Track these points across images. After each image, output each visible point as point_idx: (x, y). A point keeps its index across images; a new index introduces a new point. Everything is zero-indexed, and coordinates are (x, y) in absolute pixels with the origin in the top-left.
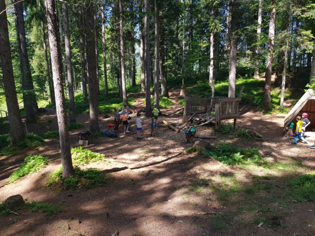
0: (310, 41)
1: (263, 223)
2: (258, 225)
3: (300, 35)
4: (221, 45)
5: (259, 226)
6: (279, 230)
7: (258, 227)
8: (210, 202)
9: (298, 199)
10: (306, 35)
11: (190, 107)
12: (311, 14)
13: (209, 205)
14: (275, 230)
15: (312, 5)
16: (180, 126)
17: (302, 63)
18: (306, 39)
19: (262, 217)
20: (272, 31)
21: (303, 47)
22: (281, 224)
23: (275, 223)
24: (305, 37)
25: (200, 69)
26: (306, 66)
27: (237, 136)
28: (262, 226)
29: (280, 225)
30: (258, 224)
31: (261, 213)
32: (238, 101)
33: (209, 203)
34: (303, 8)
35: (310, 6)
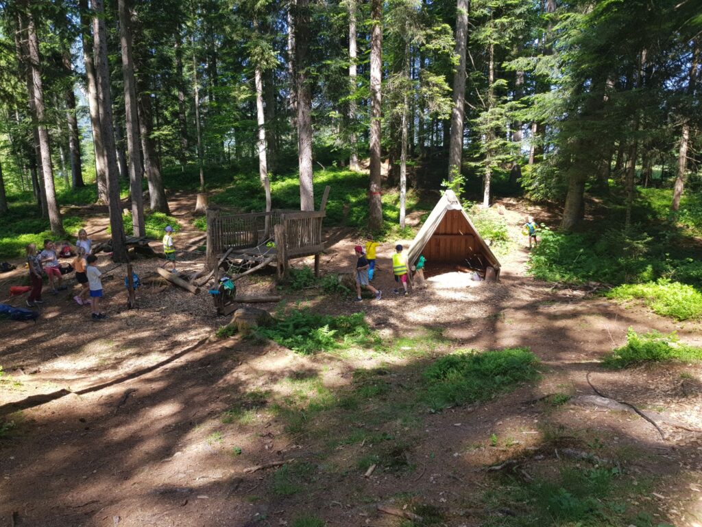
0: (444, 96)
1: (374, 466)
2: (366, 471)
3: (427, 84)
4: (281, 97)
5: (367, 474)
6: (405, 474)
7: (366, 477)
8: (269, 441)
9: (436, 407)
10: (436, 85)
11: (220, 234)
12: (442, 44)
13: (267, 447)
14: (398, 477)
15: (443, 25)
16: (199, 280)
17: (435, 139)
18: (437, 92)
19: (372, 454)
20: (375, 72)
21: (433, 107)
22: (409, 463)
23: (397, 462)
24: (436, 89)
25: (238, 149)
26: (442, 145)
27: (321, 291)
28: (372, 473)
29: (406, 464)
31: (371, 446)
32: (319, 218)
33: (268, 444)
34: (429, 31)
35: (439, 28)
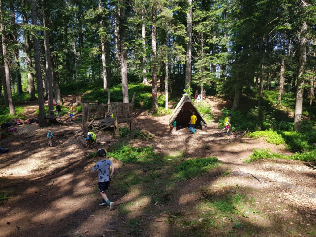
1: (158, 201)
3: (175, 49)
7: (155, 205)
9: (181, 179)
14: (167, 205)
19: (157, 198)
26: (183, 73)
28: (157, 204)
30: (155, 203)
31: (156, 195)
32: (131, 106)
33: (115, 197)
34: (176, 27)
35: (180, 26)
